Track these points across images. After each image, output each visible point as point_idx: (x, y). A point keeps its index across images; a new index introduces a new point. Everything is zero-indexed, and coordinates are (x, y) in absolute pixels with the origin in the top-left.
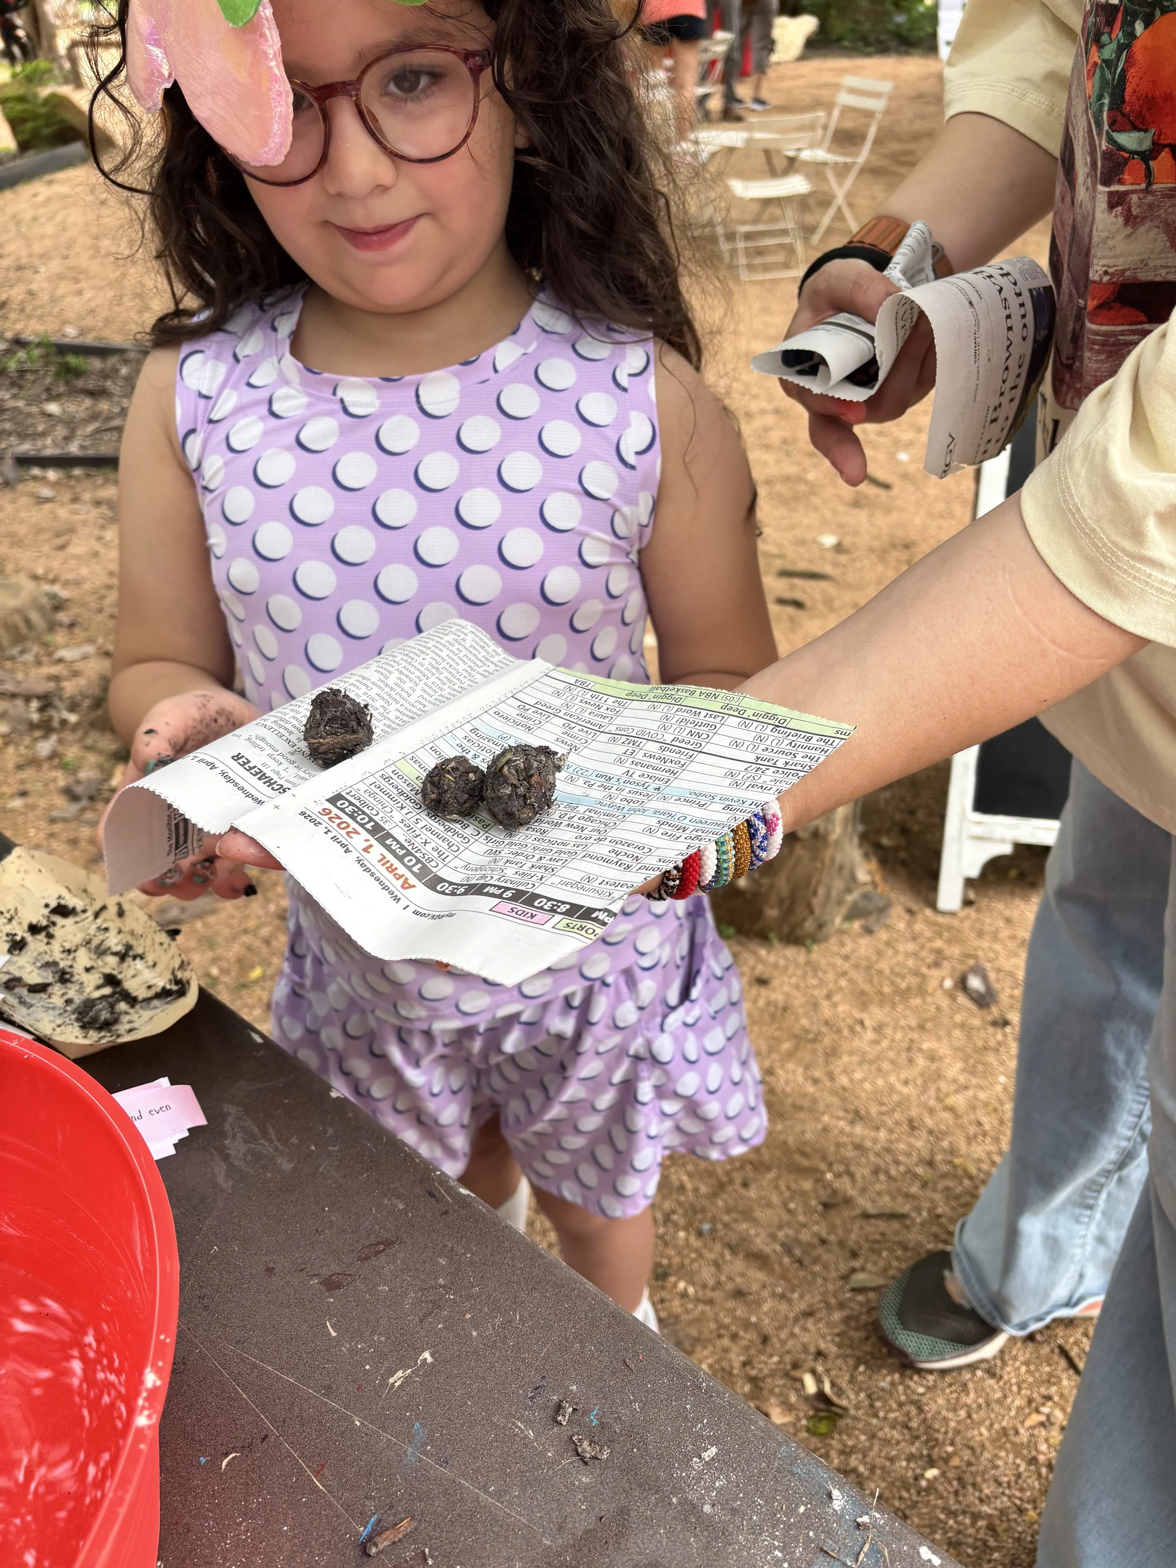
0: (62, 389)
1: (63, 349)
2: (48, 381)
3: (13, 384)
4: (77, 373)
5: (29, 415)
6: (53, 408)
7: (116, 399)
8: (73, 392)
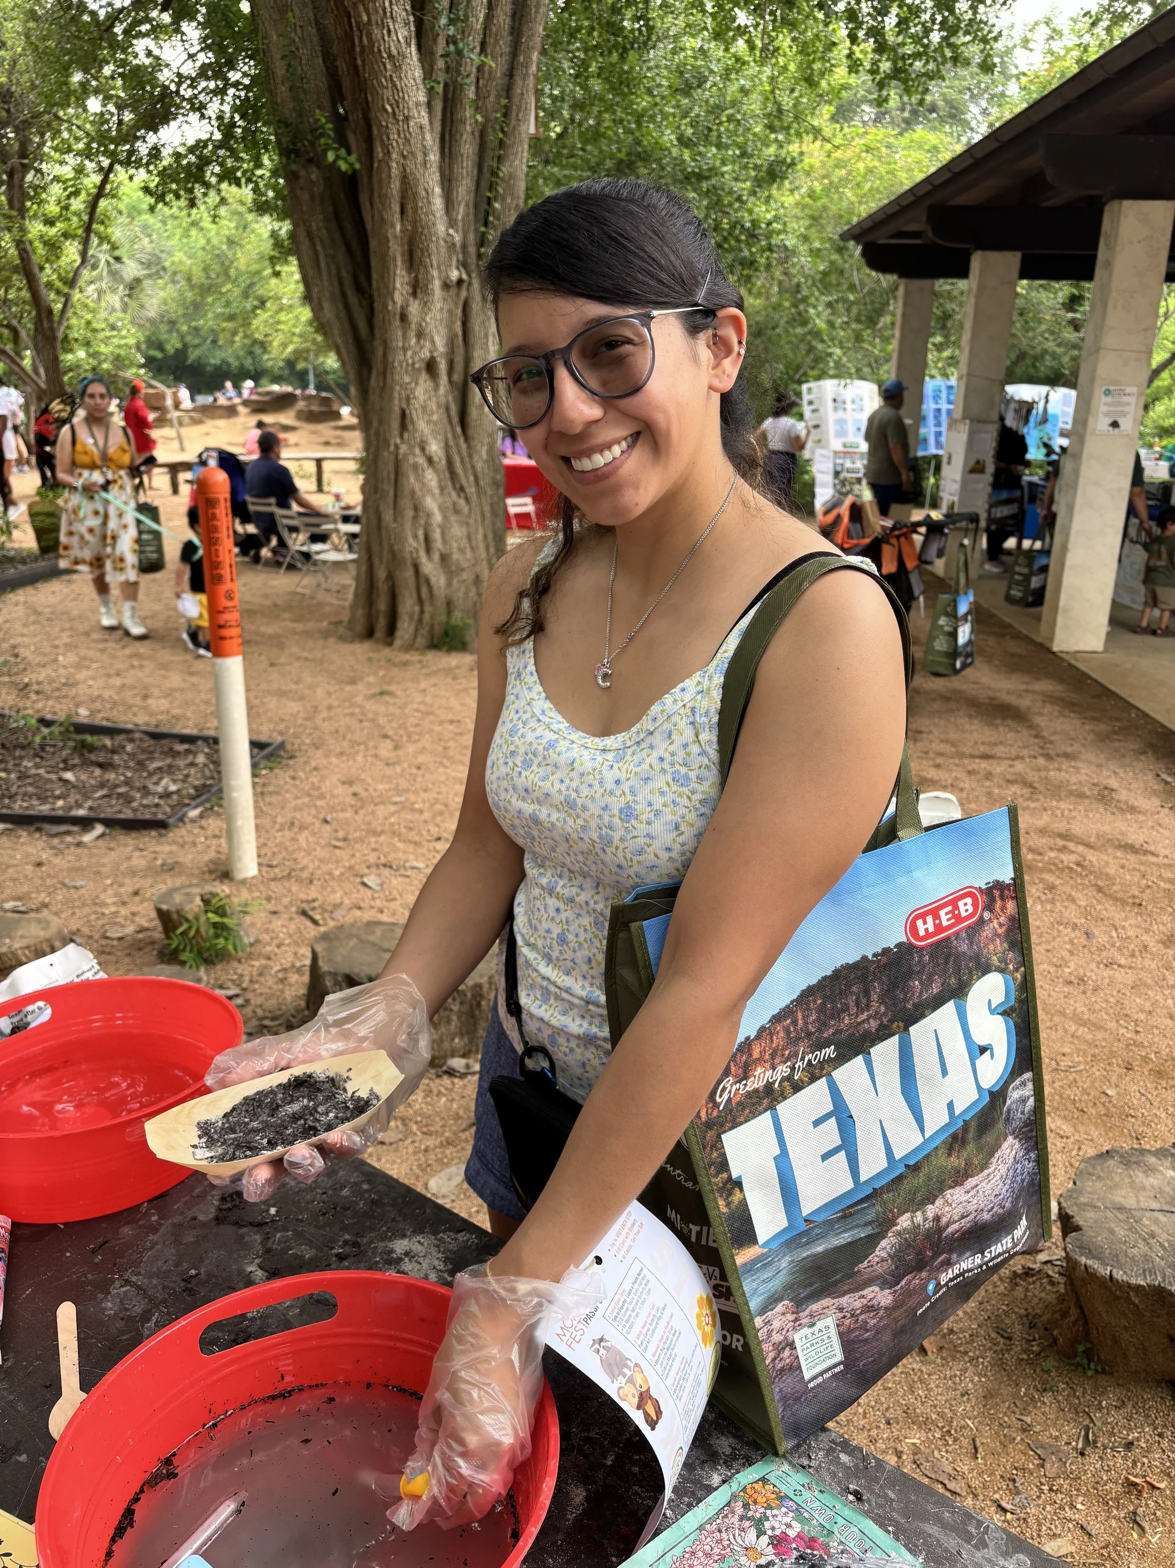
0: (77, 761)
1: (81, 728)
2: (65, 753)
3: (36, 755)
4: (91, 748)
5: (50, 781)
6: (69, 776)
7: (121, 771)
8: (87, 763)
